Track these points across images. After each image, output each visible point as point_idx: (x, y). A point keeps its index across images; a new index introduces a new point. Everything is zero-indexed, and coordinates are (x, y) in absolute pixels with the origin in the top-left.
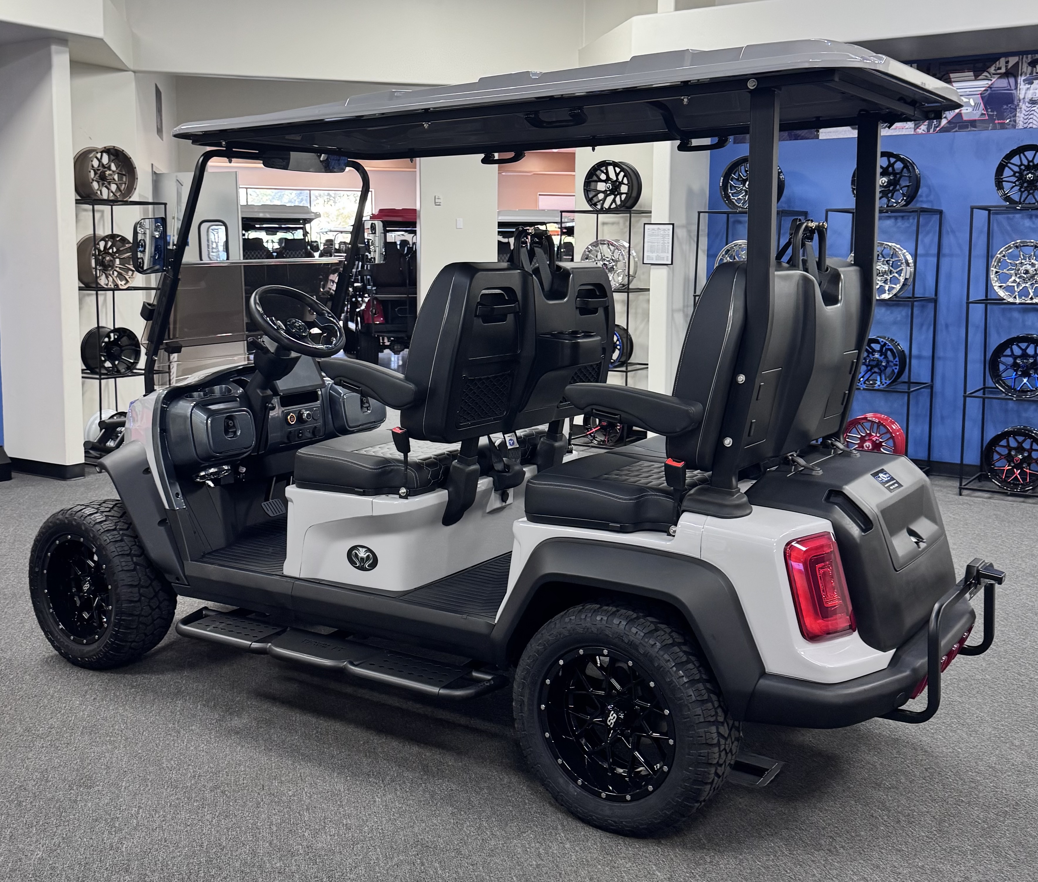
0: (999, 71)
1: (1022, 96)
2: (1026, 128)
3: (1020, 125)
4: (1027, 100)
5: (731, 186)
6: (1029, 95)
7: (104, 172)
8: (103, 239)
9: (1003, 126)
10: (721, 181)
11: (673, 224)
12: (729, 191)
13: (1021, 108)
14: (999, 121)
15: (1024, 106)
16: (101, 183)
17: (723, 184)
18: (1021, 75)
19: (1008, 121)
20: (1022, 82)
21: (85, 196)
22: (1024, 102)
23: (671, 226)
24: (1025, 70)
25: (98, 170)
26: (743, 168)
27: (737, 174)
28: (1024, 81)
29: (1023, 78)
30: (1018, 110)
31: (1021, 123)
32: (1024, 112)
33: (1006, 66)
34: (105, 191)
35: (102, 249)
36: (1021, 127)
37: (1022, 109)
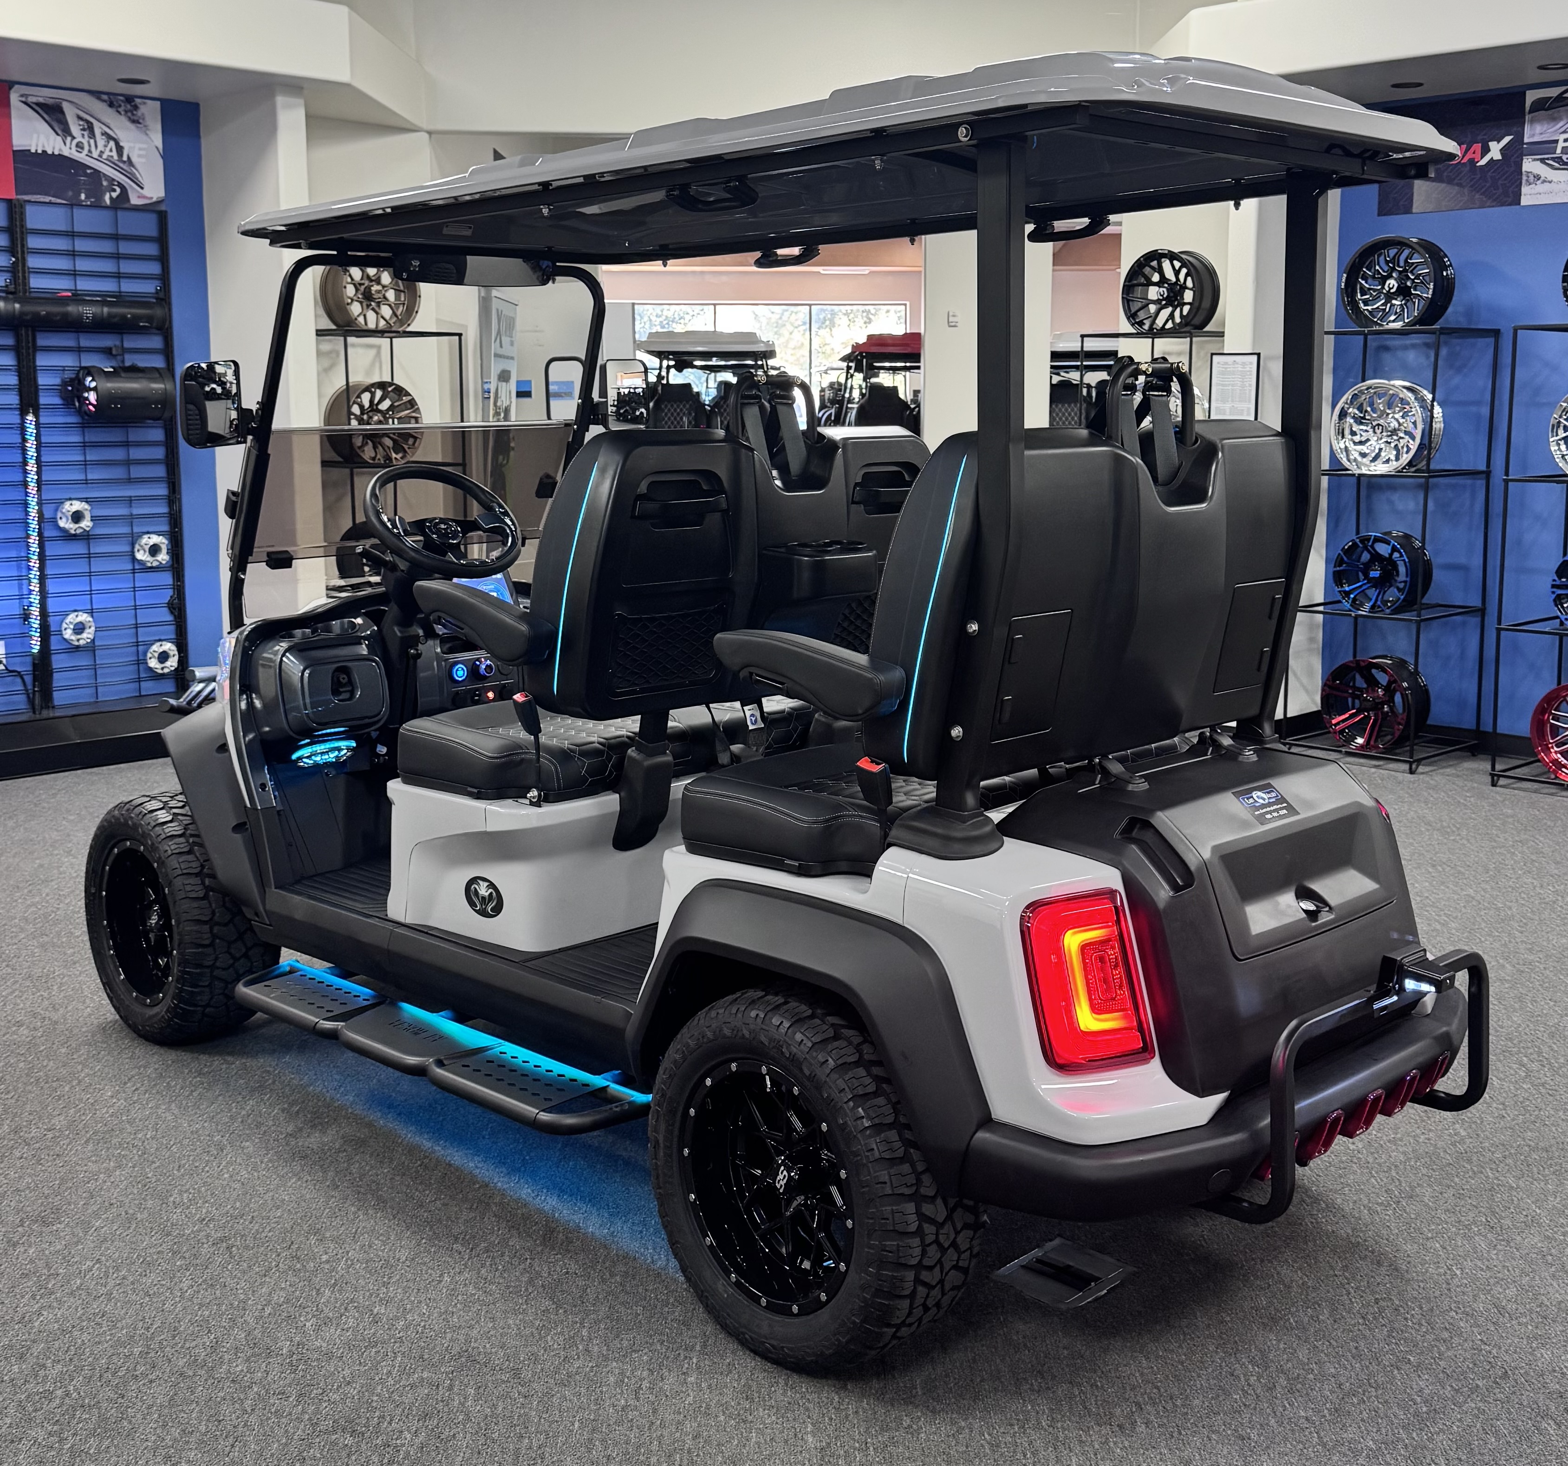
5: (1362, 289)
7: (368, 288)
8: (367, 389)
10: (1344, 280)
11: (1259, 355)
12: (1359, 297)
16: (364, 304)
17: (1345, 285)
21: (341, 323)
23: (1255, 357)
25: (361, 284)
26: (1382, 258)
27: (1373, 270)
34: (371, 316)
35: (367, 404)
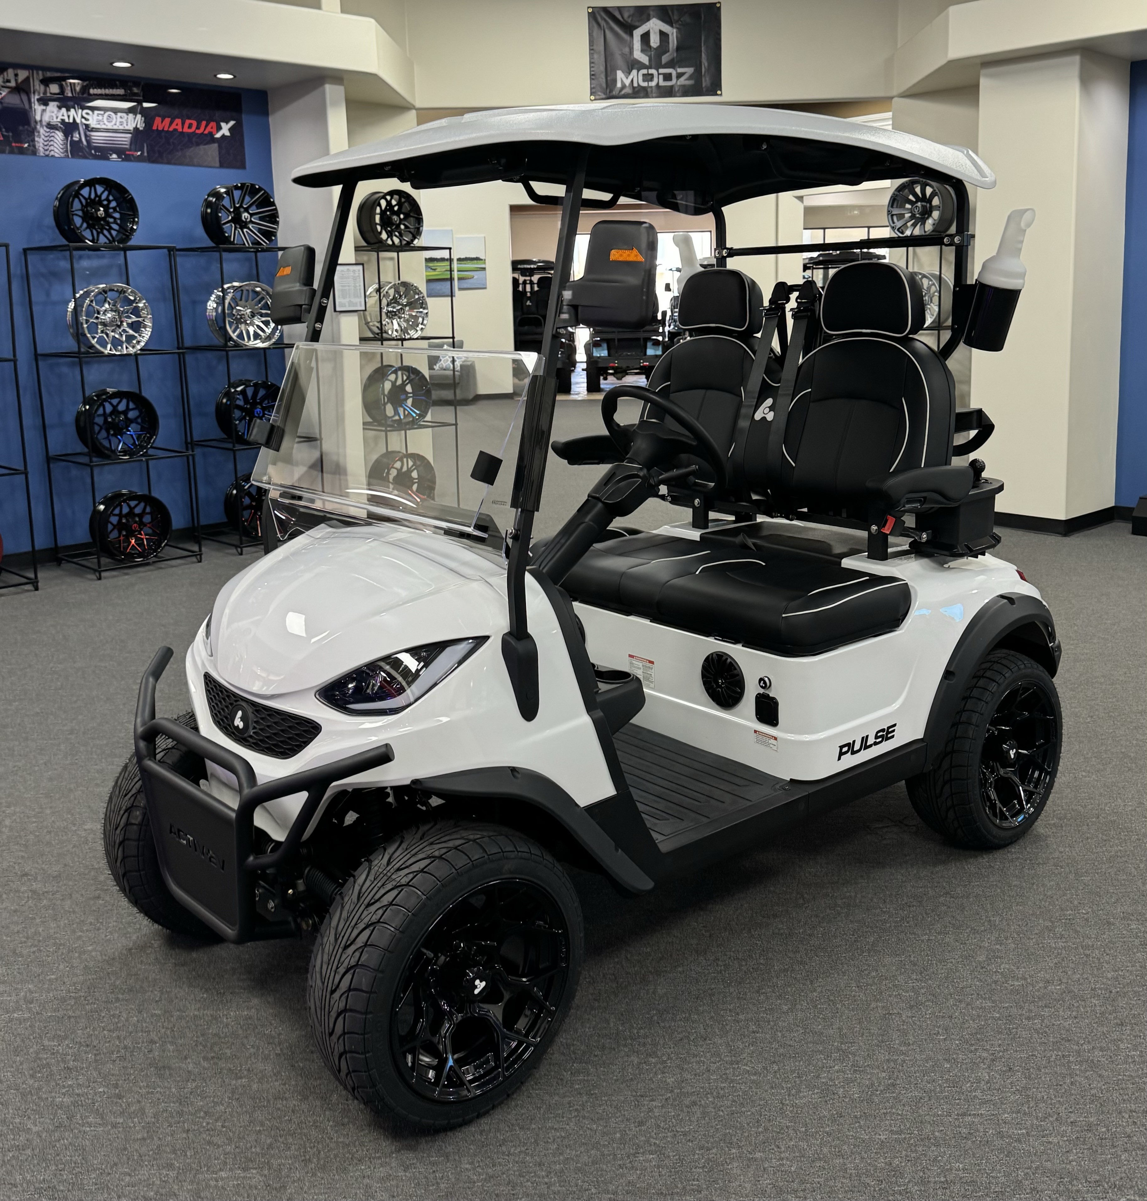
0: (8, 84)
1: (38, 118)
2: (47, 156)
3: (41, 152)
4: (44, 123)
6: (46, 118)
9: (22, 151)
13: (39, 132)
14: (17, 145)
15: (43, 131)
18: (34, 93)
19: (26, 145)
20: (36, 102)
22: (42, 126)
24: (37, 87)
28: (38, 100)
29: (37, 97)
30: (36, 134)
31: (41, 149)
32: (43, 137)
33: (16, 80)
36: (42, 154)
37: (41, 134)
